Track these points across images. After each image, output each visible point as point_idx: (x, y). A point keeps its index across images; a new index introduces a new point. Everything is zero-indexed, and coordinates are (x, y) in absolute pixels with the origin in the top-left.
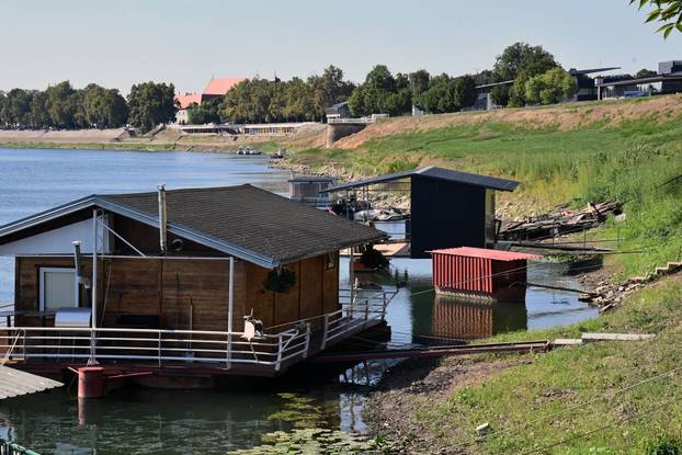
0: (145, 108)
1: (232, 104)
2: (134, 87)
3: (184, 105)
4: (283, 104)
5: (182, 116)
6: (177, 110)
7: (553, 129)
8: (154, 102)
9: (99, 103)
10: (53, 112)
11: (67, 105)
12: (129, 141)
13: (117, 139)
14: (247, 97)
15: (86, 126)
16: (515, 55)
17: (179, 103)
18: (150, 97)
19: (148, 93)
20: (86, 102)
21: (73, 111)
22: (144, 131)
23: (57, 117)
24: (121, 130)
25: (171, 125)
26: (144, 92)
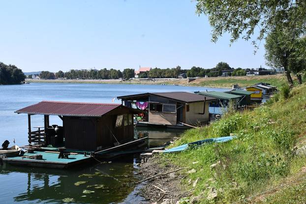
0: (128, 74)
1: (151, 74)
2: (125, 70)
3: (136, 74)
4: (165, 74)
5: (136, 76)
9: (115, 73)
10: (103, 76)
11: (106, 74)
12: (124, 82)
14: (156, 72)
15: (110, 78)
16: (220, 64)
20: (111, 73)
21: (108, 75)
22: (127, 80)
23: (103, 77)
24: (120, 80)
25: (133, 78)
26: (128, 71)
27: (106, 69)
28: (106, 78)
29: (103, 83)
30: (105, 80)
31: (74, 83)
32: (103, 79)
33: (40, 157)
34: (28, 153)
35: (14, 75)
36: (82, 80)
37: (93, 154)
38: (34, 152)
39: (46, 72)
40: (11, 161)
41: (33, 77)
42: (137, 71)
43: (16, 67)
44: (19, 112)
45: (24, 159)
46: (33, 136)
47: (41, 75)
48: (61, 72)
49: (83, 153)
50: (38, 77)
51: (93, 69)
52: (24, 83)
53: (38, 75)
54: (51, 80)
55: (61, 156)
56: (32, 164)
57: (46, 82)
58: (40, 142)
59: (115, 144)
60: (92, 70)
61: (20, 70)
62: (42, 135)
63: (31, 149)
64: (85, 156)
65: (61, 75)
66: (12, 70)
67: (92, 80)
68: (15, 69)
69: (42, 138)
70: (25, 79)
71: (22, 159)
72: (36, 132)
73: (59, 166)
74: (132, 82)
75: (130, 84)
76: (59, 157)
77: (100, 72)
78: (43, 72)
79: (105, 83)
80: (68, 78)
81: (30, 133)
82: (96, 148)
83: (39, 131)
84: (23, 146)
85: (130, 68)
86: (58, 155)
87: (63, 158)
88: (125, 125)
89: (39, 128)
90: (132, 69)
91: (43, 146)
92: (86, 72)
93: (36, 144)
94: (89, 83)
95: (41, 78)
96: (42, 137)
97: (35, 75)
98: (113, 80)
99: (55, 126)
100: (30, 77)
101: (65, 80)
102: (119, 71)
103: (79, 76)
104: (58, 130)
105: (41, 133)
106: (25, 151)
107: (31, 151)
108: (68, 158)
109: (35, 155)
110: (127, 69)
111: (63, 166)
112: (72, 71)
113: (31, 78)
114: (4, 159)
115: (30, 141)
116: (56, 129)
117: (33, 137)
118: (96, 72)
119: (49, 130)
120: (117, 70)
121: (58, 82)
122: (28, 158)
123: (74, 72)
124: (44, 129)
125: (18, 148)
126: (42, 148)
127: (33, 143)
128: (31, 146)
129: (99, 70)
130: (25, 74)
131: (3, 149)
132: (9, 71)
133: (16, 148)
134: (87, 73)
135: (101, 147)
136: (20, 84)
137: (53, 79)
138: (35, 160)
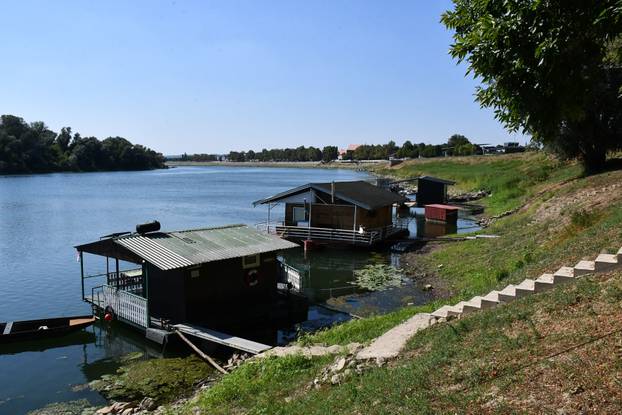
0: (328, 155)
1: (357, 153)
2: (325, 147)
4: (374, 154)
5: (340, 157)
7: (468, 164)
9: (313, 153)
10: (299, 156)
11: (304, 153)
12: (322, 165)
13: (318, 165)
14: (362, 151)
15: (308, 161)
16: (455, 138)
17: (339, 153)
18: (329, 151)
20: (309, 153)
22: (327, 162)
24: (319, 162)
25: (336, 160)
27: (303, 147)
28: (303, 159)
32: (299, 161)
39: (235, 153)
41: (223, 159)
42: (341, 150)
53: (227, 157)
65: (252, 155)
74: (334, 165)
75: (331, 168)
77: (296, 150)
78: (231, 152)
80: (260, 160)
85: (332, 146)
95: (230, 160)
98: (311, 163)
100: (220, 159)
102: (318, 149)
103: (272, 157)
110: (328, 147)
112: (264, 151)
137: (243, 161)
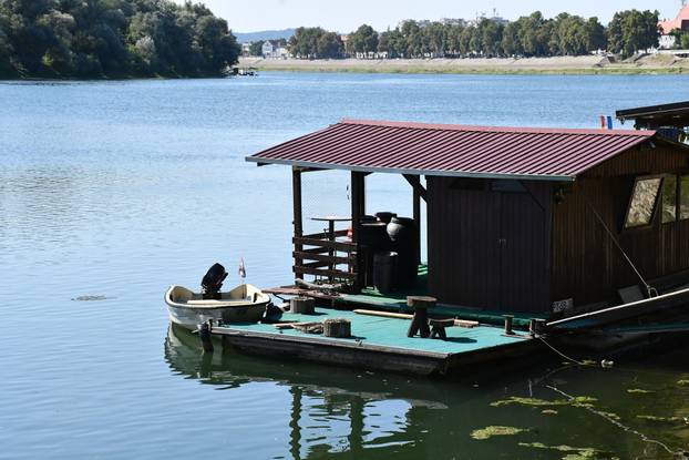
0: (630, 35)
2: (617, 15)
3: (667, 31)
5: (666, 41)
6: (660, 35)
8: (640, 29)
9: (576, 31)
10: (526, 42)
11: (541, 34)
12: (610, 66)
13: (599, 65)
15: (557, 52)
17: (662, 29)
18: (635, 24)
19: (635, 21)
20: (561, 31)
21: (546, 39)
22: (624, 57)
23: (529, 47)
24: (598, 57)
25: (652, 51)
26: (630, 19)
27: (538, 15)
28: (541, 50)
29: (526, 74)
30: (534, 60)
31: (414, 73)
32: (528, 55)
33: (342, 329)
34: (298, 311)
35: (203, 42)
36: (444, 62)
37: (539, 328)
38: (317, 310)
39: (312, 31)
40: (241, 336)
41: (266, 49)
42: (670, 19)
43: (208, 12)
44: (263, 159)
45: (287, 333)
46: (311, 251)
47: (294, 41)
48: (367, 31)
49: (499, 324)
50: (282, 50)
51: (488, 16)
52: (236, 71)
53: (283, 43)
54: (332, 63)
55: (419, 329)
56: (315, 354)
57: (313, 71)
58: (333, 275)
59: (623, 293)
60: (485, 22)
61: (223, 24)
62: (342, 247)
63: (305, 299)
64: (510, 333)
65: (367, 41)
66: (195, 22)
67: (483, 62)
68: (205, 18)
69: (342, 261)
70: (240, 59)
71: (278, 332)
72: (321, 236)
73: (415, 365)
74: (647, 64)
75: (638, 72)
76: (412, 334)
77: (516, 26)
78: (301, 31)
79: (533, 73)
80: (393, 56)
81: (299, 239)
82: (552, 308)
83: (332, 233)
84: (276, 286)
85: (641, 10)
86: (408, 324)
87: (425, 335)
88: (665, 220)
89: (332, 222)
90: (647, 13)
91: (346, 290)
92: (460, 29)
93: (322, 282)
94: (473, 71)
95: (295, 53)
96: (340, 254)
97: (274, 43)
98: (567, 61)
99: (386, 217)
100: (257, 49)
101: (382, 62)
102: (594, 20)
103: (432, 44)
104: (398, 234)
105: (339, 239)
106: (281, 305)
107: (306, 308)
108: (443, 337)
109: (322, 320)
110: (627, 14)
111: (431, 367)
112: (410, 26)
113: (260, 54)
114: (217, 329)
115: (299, 270)
116: (392, 227)
117: (310, 254)
118: (501, 28)
119: (367, 230)
120: (586, 18)
121: (356, 71)
122: (296, 328)
123: (417, 30)
124: (348, 226)
125: (256, 293)
126: (345, 297)
127: (308, 279)
128: (304, 287)
129: (514, 19)
130: (238, 41)
131: (205, 297)
132: (188, 26)
133: (250, 293)
134: (465, 33)
135: (568, 302)
136: (223, 76)
137: (340, 57)
138: (324, 339)
